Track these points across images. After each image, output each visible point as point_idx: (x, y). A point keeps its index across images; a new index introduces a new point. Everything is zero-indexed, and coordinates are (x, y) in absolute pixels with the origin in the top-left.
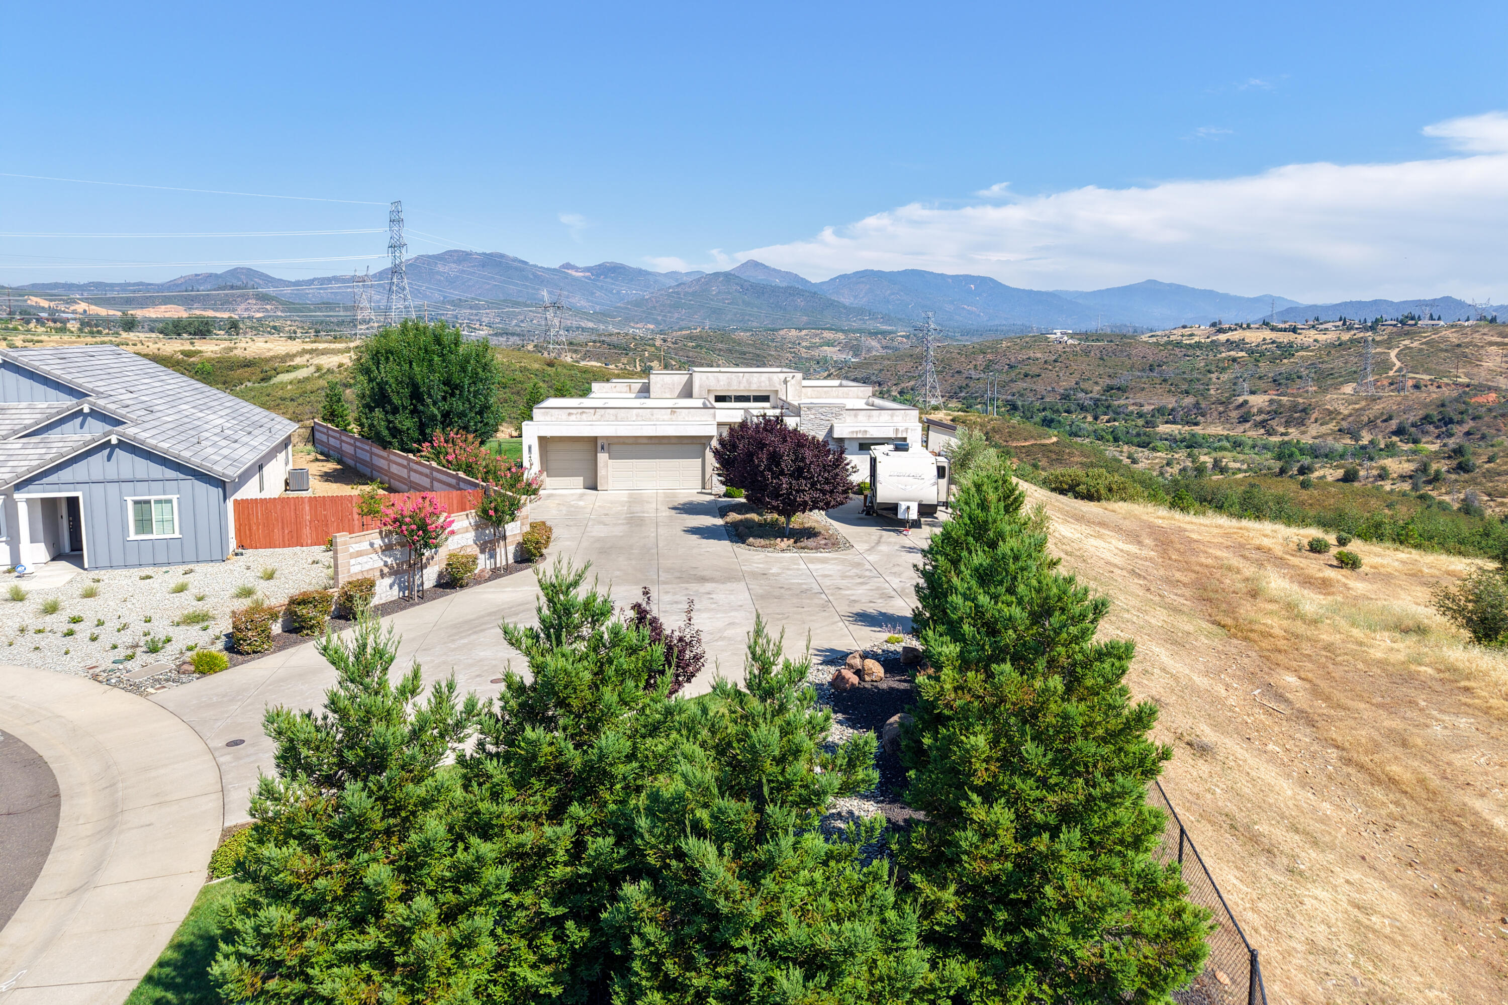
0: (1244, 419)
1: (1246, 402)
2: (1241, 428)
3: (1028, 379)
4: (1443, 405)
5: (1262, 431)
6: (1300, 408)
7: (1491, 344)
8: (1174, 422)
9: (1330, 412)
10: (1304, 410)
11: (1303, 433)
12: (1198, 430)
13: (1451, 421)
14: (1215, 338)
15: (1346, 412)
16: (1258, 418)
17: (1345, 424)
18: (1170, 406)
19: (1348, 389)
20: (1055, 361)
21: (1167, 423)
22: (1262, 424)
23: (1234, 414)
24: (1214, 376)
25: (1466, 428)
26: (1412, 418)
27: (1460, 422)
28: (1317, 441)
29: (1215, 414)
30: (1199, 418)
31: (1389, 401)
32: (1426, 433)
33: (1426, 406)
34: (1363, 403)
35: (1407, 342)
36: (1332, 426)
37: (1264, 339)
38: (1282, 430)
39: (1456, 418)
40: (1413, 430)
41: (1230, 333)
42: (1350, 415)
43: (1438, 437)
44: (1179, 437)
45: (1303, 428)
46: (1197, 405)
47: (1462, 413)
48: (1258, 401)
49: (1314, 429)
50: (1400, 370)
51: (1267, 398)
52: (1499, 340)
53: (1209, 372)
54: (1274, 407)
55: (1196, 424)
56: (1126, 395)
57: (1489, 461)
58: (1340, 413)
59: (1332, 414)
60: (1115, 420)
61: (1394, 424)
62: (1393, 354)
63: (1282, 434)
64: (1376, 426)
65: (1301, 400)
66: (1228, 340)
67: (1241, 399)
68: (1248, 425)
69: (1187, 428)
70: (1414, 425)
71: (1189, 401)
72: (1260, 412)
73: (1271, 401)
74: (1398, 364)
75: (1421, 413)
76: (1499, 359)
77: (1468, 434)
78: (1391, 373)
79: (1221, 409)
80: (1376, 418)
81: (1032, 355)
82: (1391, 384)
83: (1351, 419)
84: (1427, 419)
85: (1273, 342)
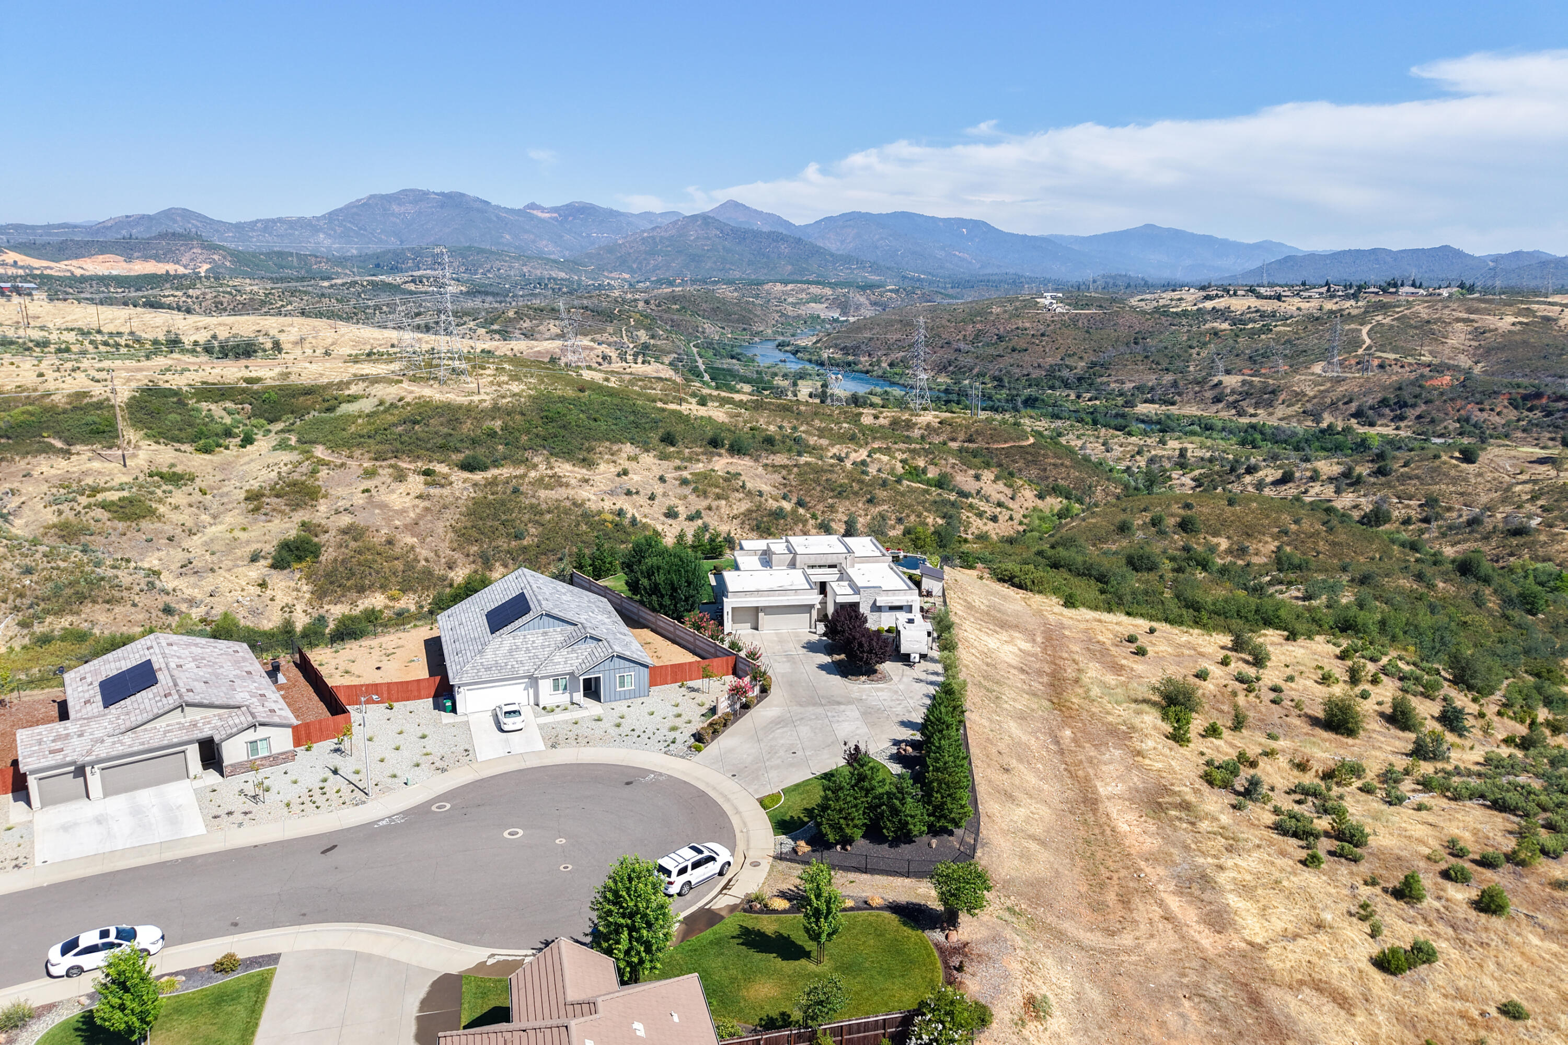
0: (1217, 400)
1: (1220, 383)
2: (1214, 408)
3: (1015, 355)
4: (1400, 389)
5: (1234, 412)
6: (1270, 389)
7: (1458, 320)
8: (1152, 401)
9: (1297, 394)
10: (1273, 392)
11: (1271, 414)
12: (1174, 410)
13: (1405, 405)
14: (1201, 306)
15: (1311, 394)
16: (1231, 399)
17: (1309, 406)
18: (1150, 384)
19: (1318, 368)
20: (1043, 335)
21: (1146, 401)
22: (1234, 405)
23: (1209, 394)
24: (1194, 351)
25: (1418, 411)
26: (1370, 401)
27: (1414, 406)
28: (1283, 424)
29: (1191, 395)
30: (1176, 397)
31: (1354, 381)
32: (1382, 416)
33: (1385, 388)
34: (1329, 385)
35: (1379, 318)
36: (1297, 408)
37: (1249, 307)
38: (1252, 411)
39: (1410, 401)
40: (1371, 412)
41: (1217, 300)
42: (1315, 397)
43: (1392, 420)
44: (1155, 418)
45: (1271, 410)
46: (1175, 384)
47: (1416, 397)
48: (1232, 381)
49: (1281, 411)
50: (1369, 348)
51: (1240, 378)
52: (1466, 316)
53: (1191, 347)
54: (1246, 388)
55: (1173, 404)
56: (1109, 372)
57: (1404, 466)
58: (1305, 395)
59: (1298, 396)
60: (1096, 399)
61: (1354, 406)
62: (1365, 330)
63: (1251, 416)
64: (1337, 409)
65: (1271, 381)
66: (1214, 308)
67: (1215, 380)
68: (1221, 405)
69: (1164, 407)
70: (1372, 408)
71: (1168, 378)
72: (1233, 392)
73: (1244, 383)
74: (1368, 342)
75: (1380, 396)
76: (1463, 336)
77: (1419, 417)
78: (1360, 352)
79: (1197, 389)
80: (1339, 400)
81: (1020, 325)
82: (1358, 363)
83: (1315, 401)
84: (1384, 402)
85: (1257, 311)
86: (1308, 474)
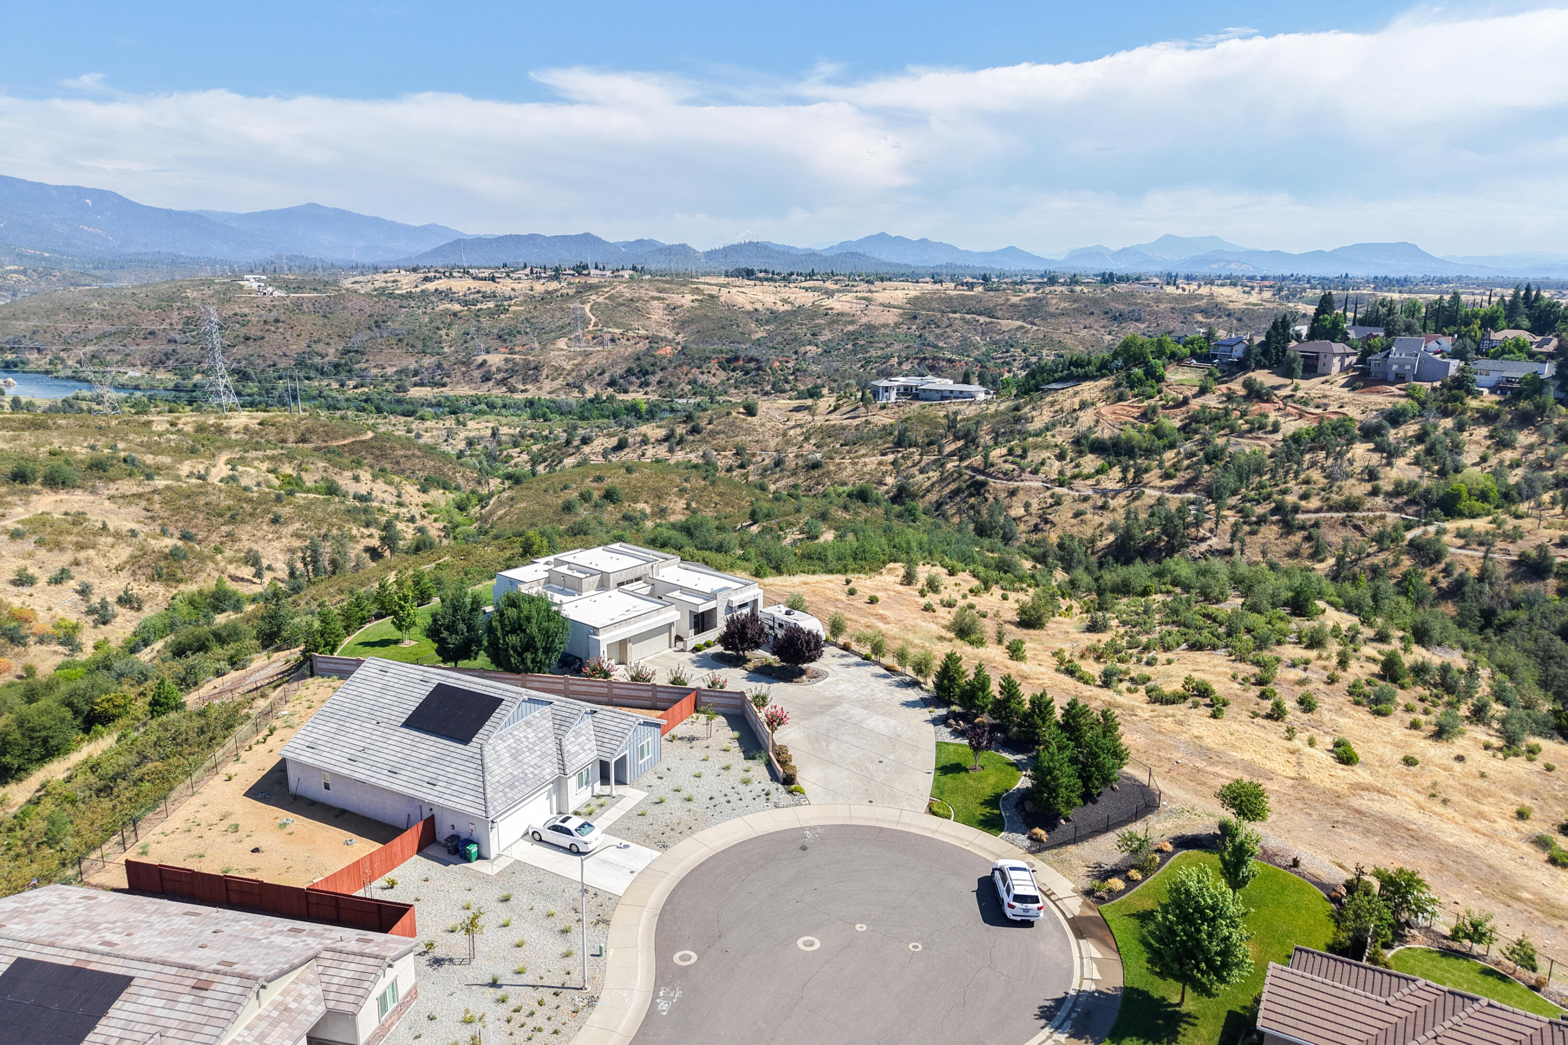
0: (486, 379)
1: (485, 362)
2: (486, 386)
3: (251, 343)
4: (639, 359)
5: (504, 389)
6: (532, 365)
7: (653, 298)
8: (422, 384)
9: (557, 369)
10: (536, 368)
11: (540, 389)
12: (446, 391)
13: (646, 373)
14: (424, 287)
15: (569, 368)
16: (499, 376)
17: (570, 379)
18: (412, 367)
19: (562, 343)
20: (277, 321)
21: (415, 385)
22: (503, 382)
23: (477, 374)
24: (443, 332)
25: (657, 377)
26: (619, 370)
27: (653, 373)
28: (553, 396)
29: (459, 374)
30: (445, 379)
31: (599, 356)
32: (631, 383)
33: (626, 359)
34: (580, 359)
35: (594, 297)
36: (560, 380)
37: (469, 289)
38: (521, 387)
39: (650, 369)
40: (621, 381)
41: (436, 282)
42: (573, 370)
43: (640, 386)
44: (434, 401)
45: (538, 384)
46: (439, 366)
47: (653, 365)
48: (495, 360)
49: (548, 385)
50: (596, 325)
51: (502, 357)
52: (658, 295)
53: (438, 328)
54: (510, 365)
55: (444, 385)
56: (365, 357)
58: (564, 369)
59: (558, 370)
60: (362, 386)
61: (607, 377)
62: (587, 307)
63: (522, 391)
64: (594, 379)
65: (531, 359)
66: (436, 290)
67: (480, 359)
68: (491, 384)
69: (436, 390)
70: (621, 377)
71: (428, 361)
72: (499, 370)
73: (506, 360)
74: (594, 319)
75: (625, 367)
76: (661, 312)
77: (659, 382)
78: (591, 328)
79: (464, 369)
80: (593, 372)
81: (238, 310)
82: (594, 338)
83: (574, 374)
84: (629, 371)
85: (478, 292)
86: (639, 439)
